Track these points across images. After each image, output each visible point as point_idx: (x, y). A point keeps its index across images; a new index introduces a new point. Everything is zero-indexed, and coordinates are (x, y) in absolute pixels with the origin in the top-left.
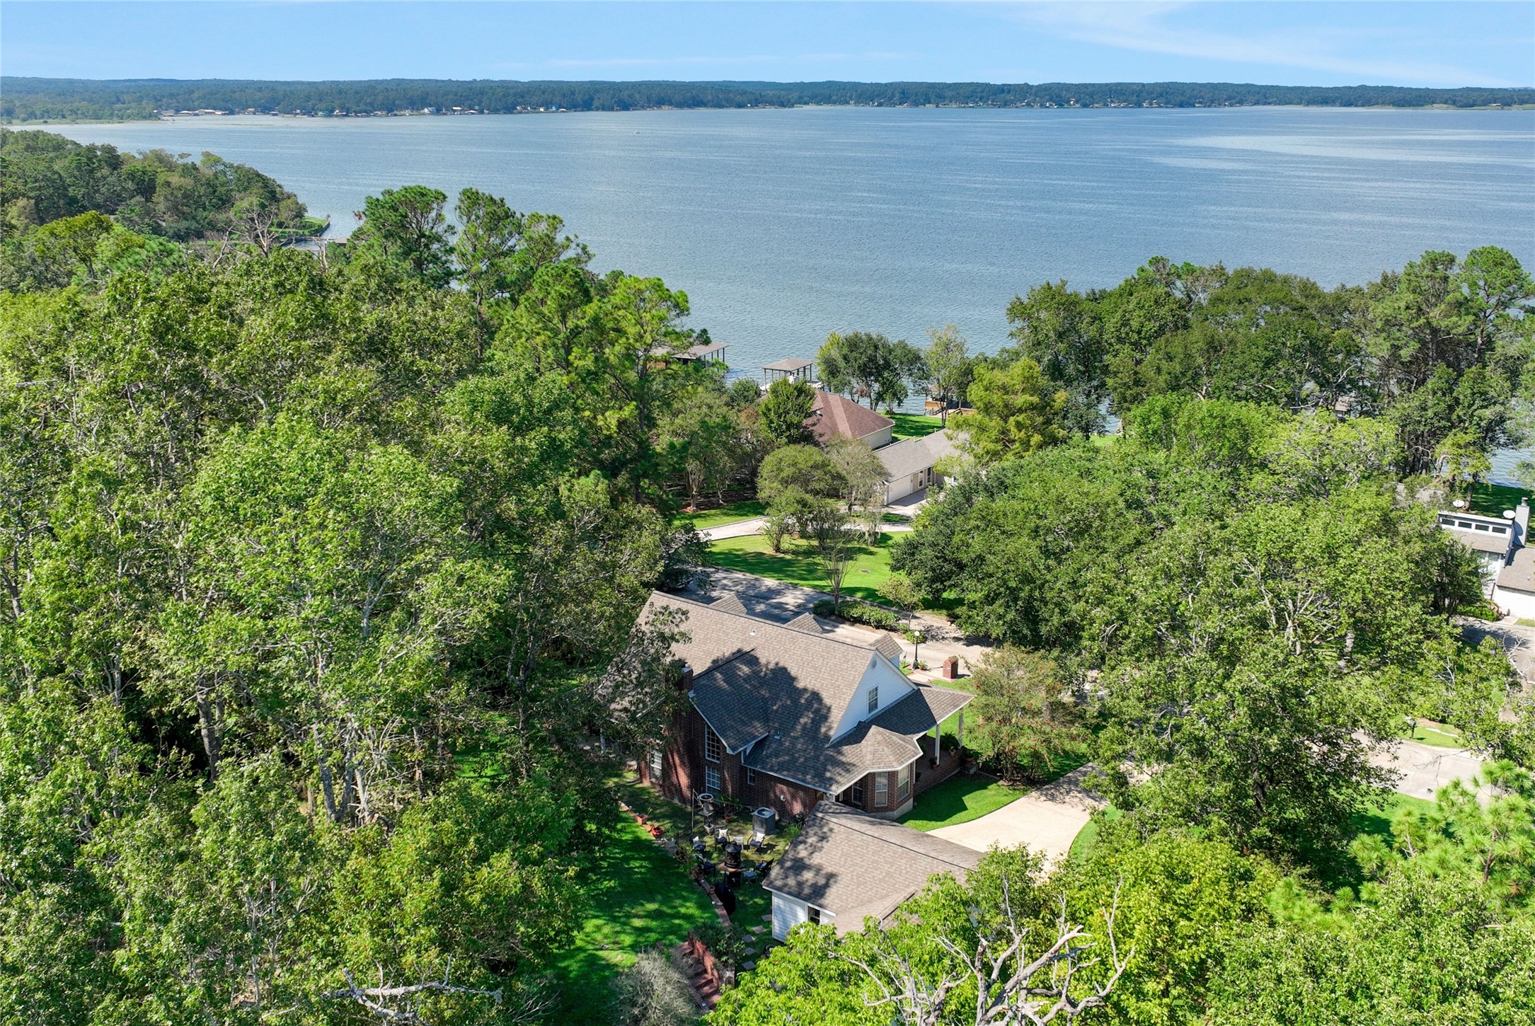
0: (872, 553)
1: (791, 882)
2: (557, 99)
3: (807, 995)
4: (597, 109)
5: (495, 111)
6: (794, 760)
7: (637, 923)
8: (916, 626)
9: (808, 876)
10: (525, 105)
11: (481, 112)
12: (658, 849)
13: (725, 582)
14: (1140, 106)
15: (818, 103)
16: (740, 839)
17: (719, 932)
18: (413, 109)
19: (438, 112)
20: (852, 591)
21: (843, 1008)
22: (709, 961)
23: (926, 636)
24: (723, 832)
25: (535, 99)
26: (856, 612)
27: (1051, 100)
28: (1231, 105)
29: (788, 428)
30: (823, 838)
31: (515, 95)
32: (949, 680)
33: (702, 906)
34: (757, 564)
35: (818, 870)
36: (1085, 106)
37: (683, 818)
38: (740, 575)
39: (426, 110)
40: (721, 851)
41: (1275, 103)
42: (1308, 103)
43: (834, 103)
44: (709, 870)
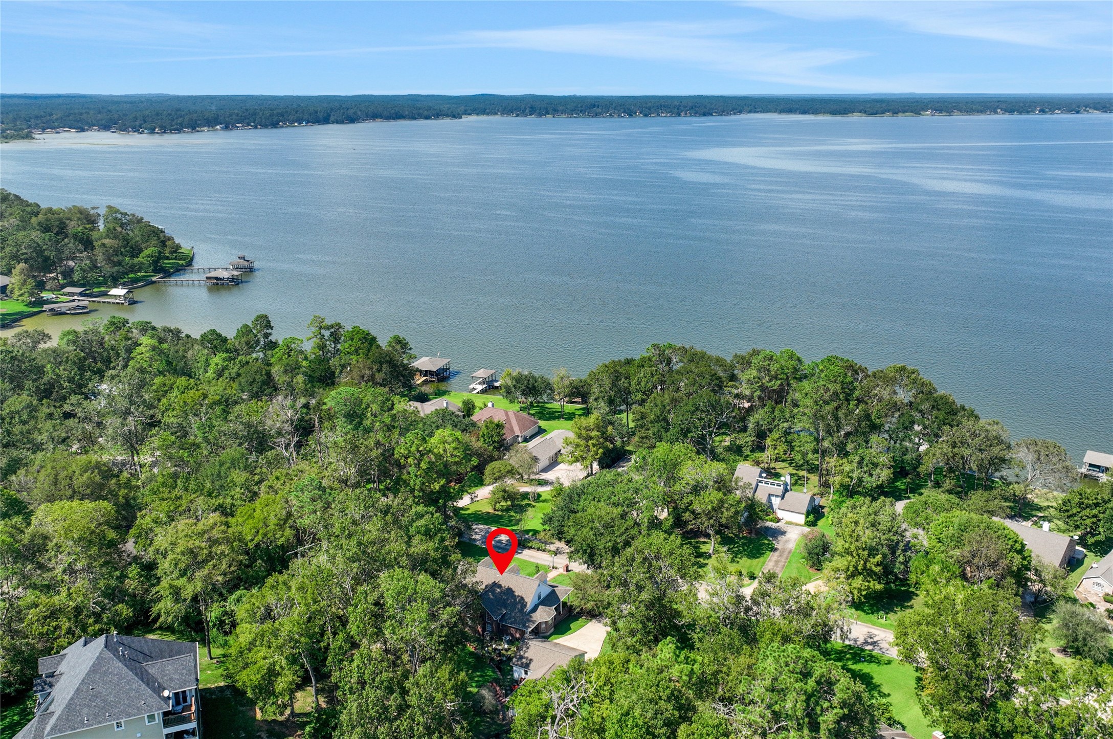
0: (534, 507)
1: (519, 663)
2: (306, 117)
3: (530, 697)
4: (333, 123)
5: (265, 126)
6: (516, 620)
7: (476, 679)
8: (552, 548)
9: (524, 660)
10: (284, 121)
11: (256, 127)
12: (476, 654)
13: (476, 530)
14: (679, 115)
15: (478, 115)
16: (500, 647)
17: (500, 679)
18: (209, 126)
19: (226, 128)
20: (527, 532)
21: (539, 699)
22: (498, 688)
23: (557, 553)
24: (494, 646)
25: (291, 117)
26: (530, 545)
27: (624, 112)
28: (735, 114)
29: (493, 443)
30: (528, 648)
31: (278, 114)
32: (565, 573)
33: (494, 672)
34: (488, 519)
35: (527, 658)
36: (646, 115)
37: (480, 641)
38: (481, 526)
39: (218, 127)
40: (495, 652)
41: (761, 112)
42: (781, 112)
43: (488, 114)
44: (492, 659)
